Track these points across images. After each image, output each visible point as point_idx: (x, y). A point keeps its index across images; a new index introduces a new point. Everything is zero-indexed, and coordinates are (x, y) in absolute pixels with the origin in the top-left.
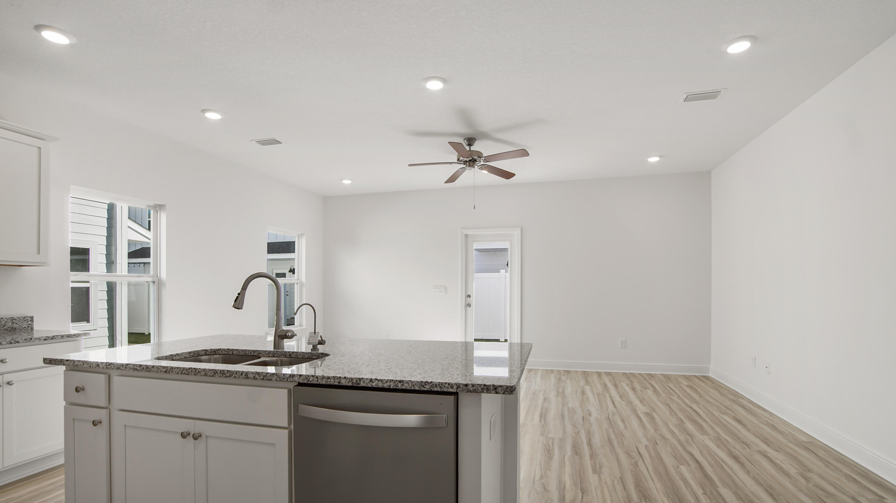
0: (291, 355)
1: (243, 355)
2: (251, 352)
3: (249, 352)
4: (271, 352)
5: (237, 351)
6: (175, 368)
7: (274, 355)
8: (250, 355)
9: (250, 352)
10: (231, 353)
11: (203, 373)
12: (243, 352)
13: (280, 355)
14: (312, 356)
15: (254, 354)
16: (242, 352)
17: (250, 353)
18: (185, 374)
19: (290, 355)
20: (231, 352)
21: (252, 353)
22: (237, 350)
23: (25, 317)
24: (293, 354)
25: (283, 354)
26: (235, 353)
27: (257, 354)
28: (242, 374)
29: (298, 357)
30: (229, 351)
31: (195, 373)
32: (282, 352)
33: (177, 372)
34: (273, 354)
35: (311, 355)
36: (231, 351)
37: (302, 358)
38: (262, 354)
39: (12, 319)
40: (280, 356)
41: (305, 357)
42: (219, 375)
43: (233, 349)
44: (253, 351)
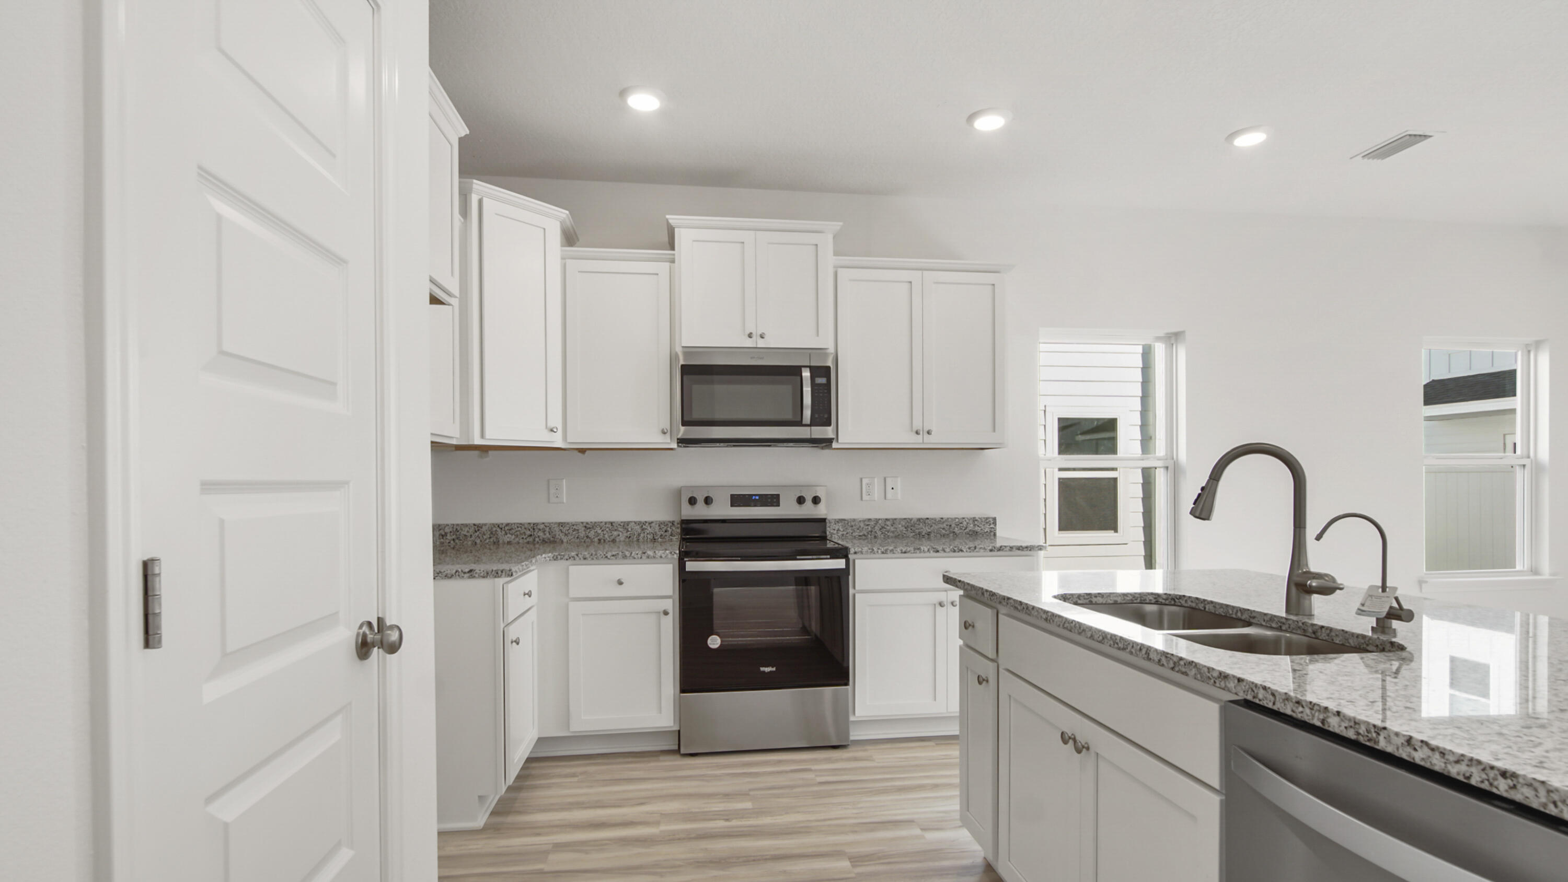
0: (1317, 632)
1: (1221, 615)
2: (1237, 611)
3: (1233, 611)
4: (1275, 619)
5: (1213, 605)
6: (1056, 616)
7: (1281, 627)
8: (1234, 616)
9: (1235, 611)
10: (1201, 608)
11: (1089, 634)
12: (1222, 610)
13: (1293, 629)
14: (1367, 645)
15: (1242, 615)
16: (1220, 608)
17: (1234, 613)
18: (1066, 628)
19: (1314, 633)
20: (1203, 605)
21: (1239, 614)
22: (1212, 602)
23: (987, 518)
24: (1322, 632)
25: (1299, 628)
26: (1209, 609)
27: (1247, 616)
28: (1141, 649)
29: (1333, 640)
30: (1197, 602)
31: (1080, 631)
32: (1296, 623)
33: (1058, 623)
34: (1280, 624)
35: (1363, 641)
36: (1202, 602)
37: (1343, 645)
38: (1256, 619)
39: (974, 520)
40: (1294, 631)
41: (1349, 643)
42: (1109, 642)
43: (1204, 600)
44: (1240, 610)
